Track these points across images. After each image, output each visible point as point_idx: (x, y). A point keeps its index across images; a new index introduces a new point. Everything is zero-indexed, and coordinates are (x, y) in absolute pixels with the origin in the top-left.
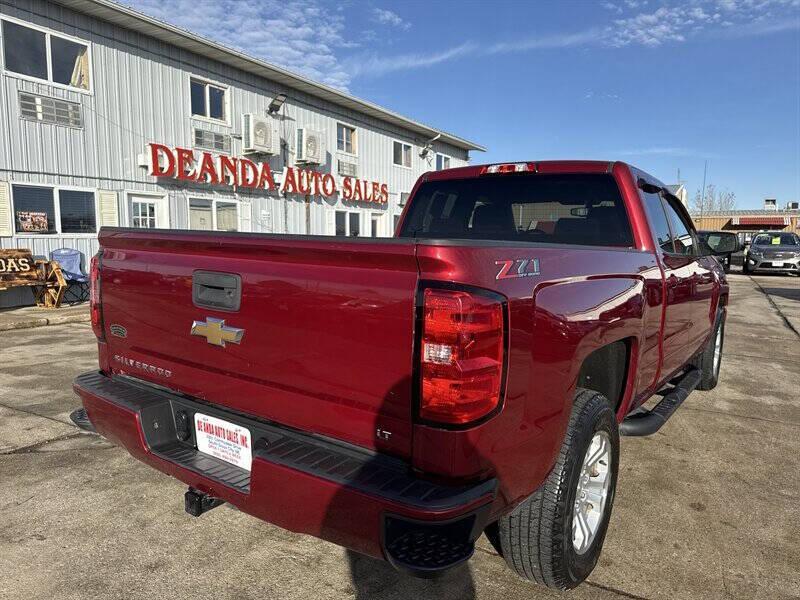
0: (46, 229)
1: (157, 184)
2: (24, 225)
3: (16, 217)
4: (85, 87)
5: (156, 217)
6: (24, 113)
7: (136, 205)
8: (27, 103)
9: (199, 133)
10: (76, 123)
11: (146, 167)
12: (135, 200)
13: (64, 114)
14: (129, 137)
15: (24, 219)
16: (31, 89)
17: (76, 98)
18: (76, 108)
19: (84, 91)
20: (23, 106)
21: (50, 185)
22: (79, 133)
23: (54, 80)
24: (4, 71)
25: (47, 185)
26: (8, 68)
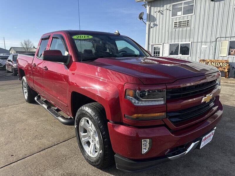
3: (229, 51)
15: (232, 51)
24: (234, 7)
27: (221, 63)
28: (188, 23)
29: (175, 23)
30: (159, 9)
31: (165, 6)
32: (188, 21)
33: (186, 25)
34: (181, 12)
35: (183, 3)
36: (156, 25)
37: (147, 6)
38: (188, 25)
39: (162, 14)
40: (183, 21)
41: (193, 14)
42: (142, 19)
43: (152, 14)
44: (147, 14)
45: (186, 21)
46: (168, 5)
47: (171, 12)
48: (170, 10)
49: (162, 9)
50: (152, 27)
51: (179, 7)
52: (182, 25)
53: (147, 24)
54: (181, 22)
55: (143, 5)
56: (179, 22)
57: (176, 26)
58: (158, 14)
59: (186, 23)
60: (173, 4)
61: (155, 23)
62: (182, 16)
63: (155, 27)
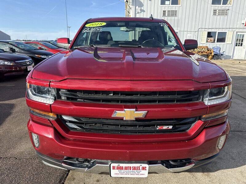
0: (213, 42)
2: (208, 41)
4: (231, 4)
5: (244, 38)
6: (213, 14)
7: (239, 35)
8: (215, 11)
10: (226, 14)
11: (244, 24)
12: (238, 33)
13: (224, 13)
14: (240, 16)
15: (208, 39)
16: (216, 8)
17: (227, 8)
18: (227, 11)
19: (230, 5)
22: (226, 17)
23: (223, 4)
24: (211, 5)
25: (215, 31)
26: (212, 4)
27: (204, 49)
28: (176, 13)
32: (176, 11)
33: (174, 15)
34: (169, 2)
36: (144, 11)
38: (176, 15)
40: (171, 11)
41: (181, 5)
42: (127, 2)
45: (174, 11)
50: (138, 13)
52: (170, 14)
54: (170, 11)
56: (168, 11)
57: (165, 15)
59: (174, 13)
61: (142, 8)
62: (171, 5)
63: (142, 12)
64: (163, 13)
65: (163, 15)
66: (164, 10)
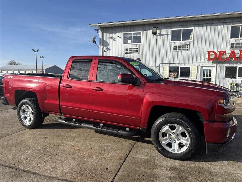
0: (176, 76)
1: (212, 63)
2: (171, 76)
3: (169, 74)
4: (191, 40)
5: (211, 73)
6: (174, 50)
8: (175, 47)
9: (232, 44)
10: (187, 49)
12: (204, 68)
14: (203, 50)
15: (171, 74)
16: (176, 44)
17: (188, 43)
18: (188, 46)
20: (174, 48)
21: (178, 66)
22: (187, 52)
23: (182, 40)
24: (170, 41)
25: (177, 66)
26: (172, 40)
28: (137, 50)
29: (126, 49)
30: (111, 35)
31: (117, 34)
32: (137, 49)
33: (135, 52)
34: (131, 41)
35: (132, 34)
36: (109, 50)
37: (100, 31)
38: (137, 52)
39: (115, 40)
40: (133, 49)
41: (141, 43)
42: (95, 42)
43: (105, 39)
44: (100, 38)
45: (135, 49)
46: (120, 34)
47: (122, 39)
48: (121, 38)
49: (114, 35)
50: (105, 51)
51: (128, 36)
52: (132, 51)
53: (100, 48)
54: (131, 49)
55: (96, 30)
56: (130, 49)
57: (128, 52)
58: (111, 40)
59: (135, 50)
60: (124, 33)
61: (108, 47)
62: (132, 44)
63: (108, 51)
64: (126, 51)
65: (126, 52)
66: (126, 48)
